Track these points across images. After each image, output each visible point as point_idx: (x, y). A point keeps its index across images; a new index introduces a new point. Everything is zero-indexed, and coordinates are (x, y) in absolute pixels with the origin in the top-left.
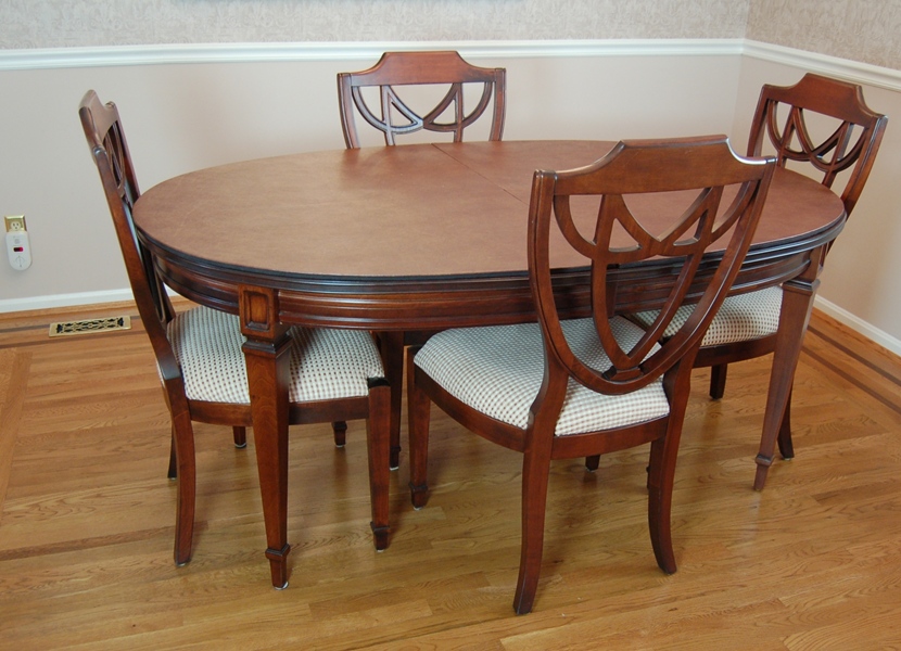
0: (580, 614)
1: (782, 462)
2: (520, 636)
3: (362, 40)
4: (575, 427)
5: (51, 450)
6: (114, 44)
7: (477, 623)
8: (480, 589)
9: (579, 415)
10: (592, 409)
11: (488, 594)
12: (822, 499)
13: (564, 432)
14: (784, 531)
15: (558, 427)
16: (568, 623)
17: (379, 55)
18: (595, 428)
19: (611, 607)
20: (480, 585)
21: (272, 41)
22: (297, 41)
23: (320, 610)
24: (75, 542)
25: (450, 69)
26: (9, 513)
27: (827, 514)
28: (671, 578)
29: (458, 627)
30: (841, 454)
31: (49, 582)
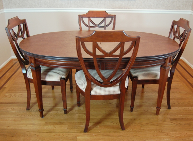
0: (97, 135)
1: (168, 110)
2: (82, 137)
3: (99, 8)
4: (95, 93)
5: (19, 85)
6: (49, 8)
7: (75, 132)
8: (80, 125)
9: (96, 91)
10: (99, 90)
11: (81, 127)
12: (172, 120)
13: (92, 94)
14: (157, 126)
15: (91, 93)
16: (94, 136)
17: (88, 11)
18: (100, 94)
19: (105, 135)
20: (81, 125)
21: (80, 8)
22: (85, 8)
23: (46, 124)
24: (12, 102)
25: (104, 15)
26: (5, 95)
27: (171, 123)
28: (123, 131)
29: (71, 132)
30: (184, 110)
31: (4, 109)
